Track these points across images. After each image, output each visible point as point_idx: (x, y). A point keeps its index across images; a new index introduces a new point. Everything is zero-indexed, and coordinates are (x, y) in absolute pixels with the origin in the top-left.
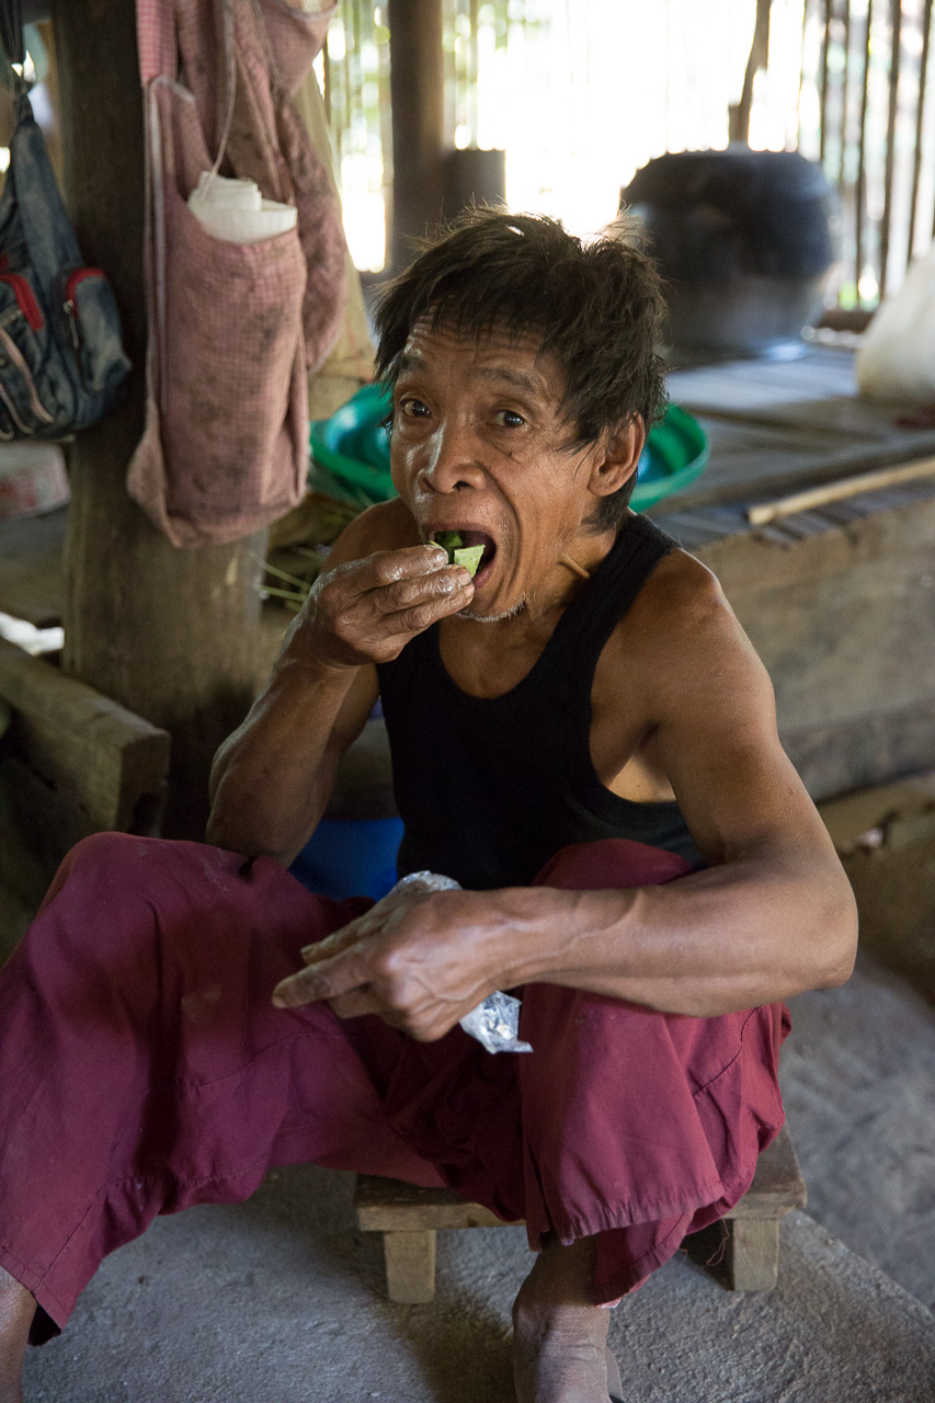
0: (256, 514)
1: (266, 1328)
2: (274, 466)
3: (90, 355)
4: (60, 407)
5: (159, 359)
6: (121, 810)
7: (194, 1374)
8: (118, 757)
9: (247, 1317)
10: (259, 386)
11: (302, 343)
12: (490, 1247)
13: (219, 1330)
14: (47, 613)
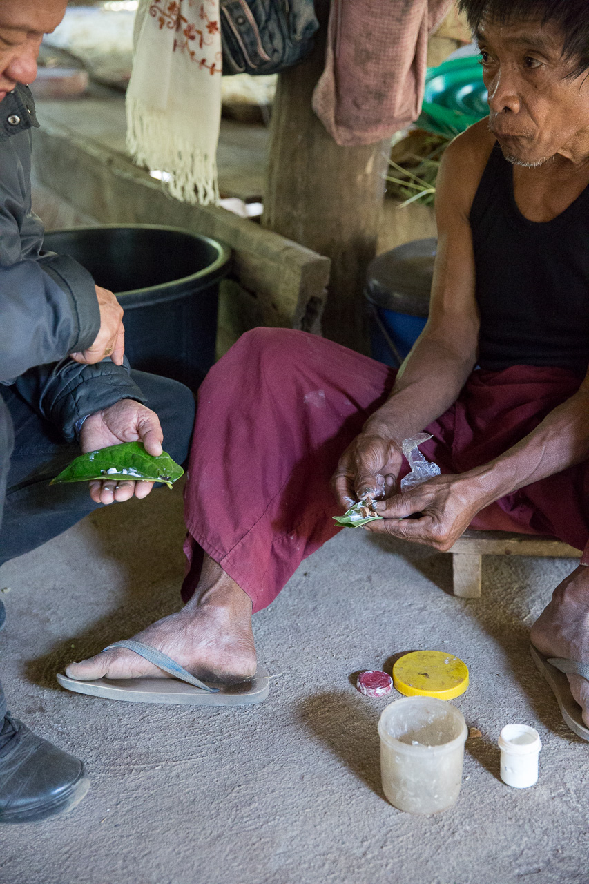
0: (389, 125)
1: (380, 604)
2: (403, 94)
3: (295, 16)
4: (275, 51)
5: (337, 22)
6: (299, 306)
7: (338, 623)
8: (299, 272)
9: (368, 598)
10: (399, 38)
11: (426, 13)
12: (514, 573)
13: (352, 602)
14: (250, 194)
